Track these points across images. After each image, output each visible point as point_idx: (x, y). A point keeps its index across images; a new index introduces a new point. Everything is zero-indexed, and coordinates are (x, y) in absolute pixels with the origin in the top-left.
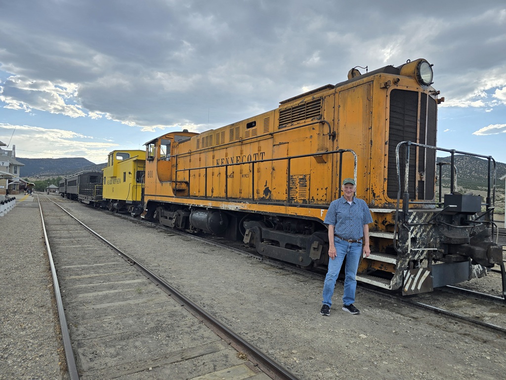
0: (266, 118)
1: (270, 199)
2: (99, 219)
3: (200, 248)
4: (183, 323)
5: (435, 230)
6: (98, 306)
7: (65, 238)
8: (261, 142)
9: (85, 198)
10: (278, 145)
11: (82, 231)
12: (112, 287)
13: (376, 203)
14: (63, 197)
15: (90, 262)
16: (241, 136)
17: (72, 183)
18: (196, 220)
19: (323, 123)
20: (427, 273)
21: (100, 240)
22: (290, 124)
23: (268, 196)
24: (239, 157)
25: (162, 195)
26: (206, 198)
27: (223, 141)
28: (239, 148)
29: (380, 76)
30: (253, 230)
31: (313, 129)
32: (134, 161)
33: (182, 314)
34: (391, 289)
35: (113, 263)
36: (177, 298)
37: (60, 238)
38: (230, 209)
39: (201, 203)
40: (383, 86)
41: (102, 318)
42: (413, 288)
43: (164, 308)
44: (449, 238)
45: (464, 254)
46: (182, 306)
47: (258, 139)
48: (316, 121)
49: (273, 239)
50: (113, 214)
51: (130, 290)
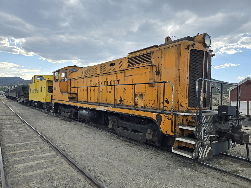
0: (120, 61)
1: (123, 105)
2: (27, 112)
3: (84, 130)
4: (79, 185)
5: (214, 125)
6: (27, 174)
7: (7, 124)
8: (118, 74)
9: (20, 99)
10: (127, 76)
11: (17, 120)
12: (35, 159)
13: (182, 110)
14: (7, 98)
15: (22, 141)
16: (106, 70)
17: (12, 91)
18: (81, 115)
19: (152, 66)
20: (210, 148)
21: (28, 126)
22: (134, 65)
23: (122, 103)
24: (106, 81)
25: (62, 100)
26: (87, 103)
27: (96, 73)
28: (105, 77)
29: (185, 42)
30: (114, 121)
31: (147, 68)
32: (47, 81)
33: (78, 179)
34: (193, 158)
35: (35, 141)
36: (74, 167)
37: (5, 124)
38: (101, 110)
39: (85, 106)
40: (186, 47)
41: (29, 183)
42: (203, 157)
43: (67, 173)
44: (220, 129)
45: (228, 137)
46: (77, 172)
47: (116, 72)
48: (149, 64)
49: (125, 126)
50: (35, 109)
51: (45, 161)
